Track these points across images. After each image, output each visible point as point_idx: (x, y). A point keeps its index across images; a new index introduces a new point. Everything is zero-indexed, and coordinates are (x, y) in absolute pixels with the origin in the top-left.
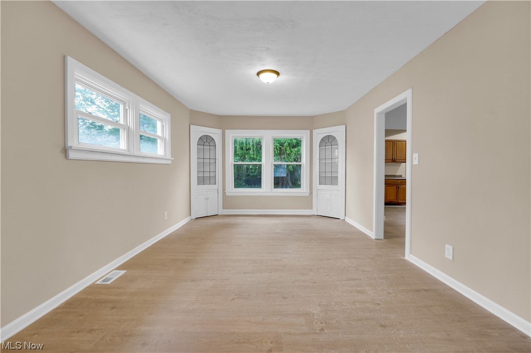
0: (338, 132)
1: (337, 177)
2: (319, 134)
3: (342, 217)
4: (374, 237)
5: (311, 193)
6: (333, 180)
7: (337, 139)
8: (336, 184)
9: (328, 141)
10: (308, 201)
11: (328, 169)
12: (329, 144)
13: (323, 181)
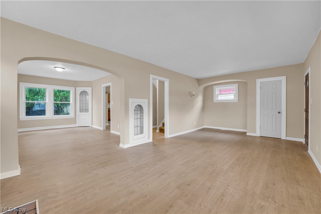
0: (89, 90)
1: (88, 109)
2: (79, 90)
3: (90, 126)
4: (102, 130)
5: (75, 117)
6: (87, 110)
7: (89, 93)
8: (88, 112)
9: (84, 93)
10: (74, 120)
11: (84, 105)
12: (84, 94)
13: (81, 110)
